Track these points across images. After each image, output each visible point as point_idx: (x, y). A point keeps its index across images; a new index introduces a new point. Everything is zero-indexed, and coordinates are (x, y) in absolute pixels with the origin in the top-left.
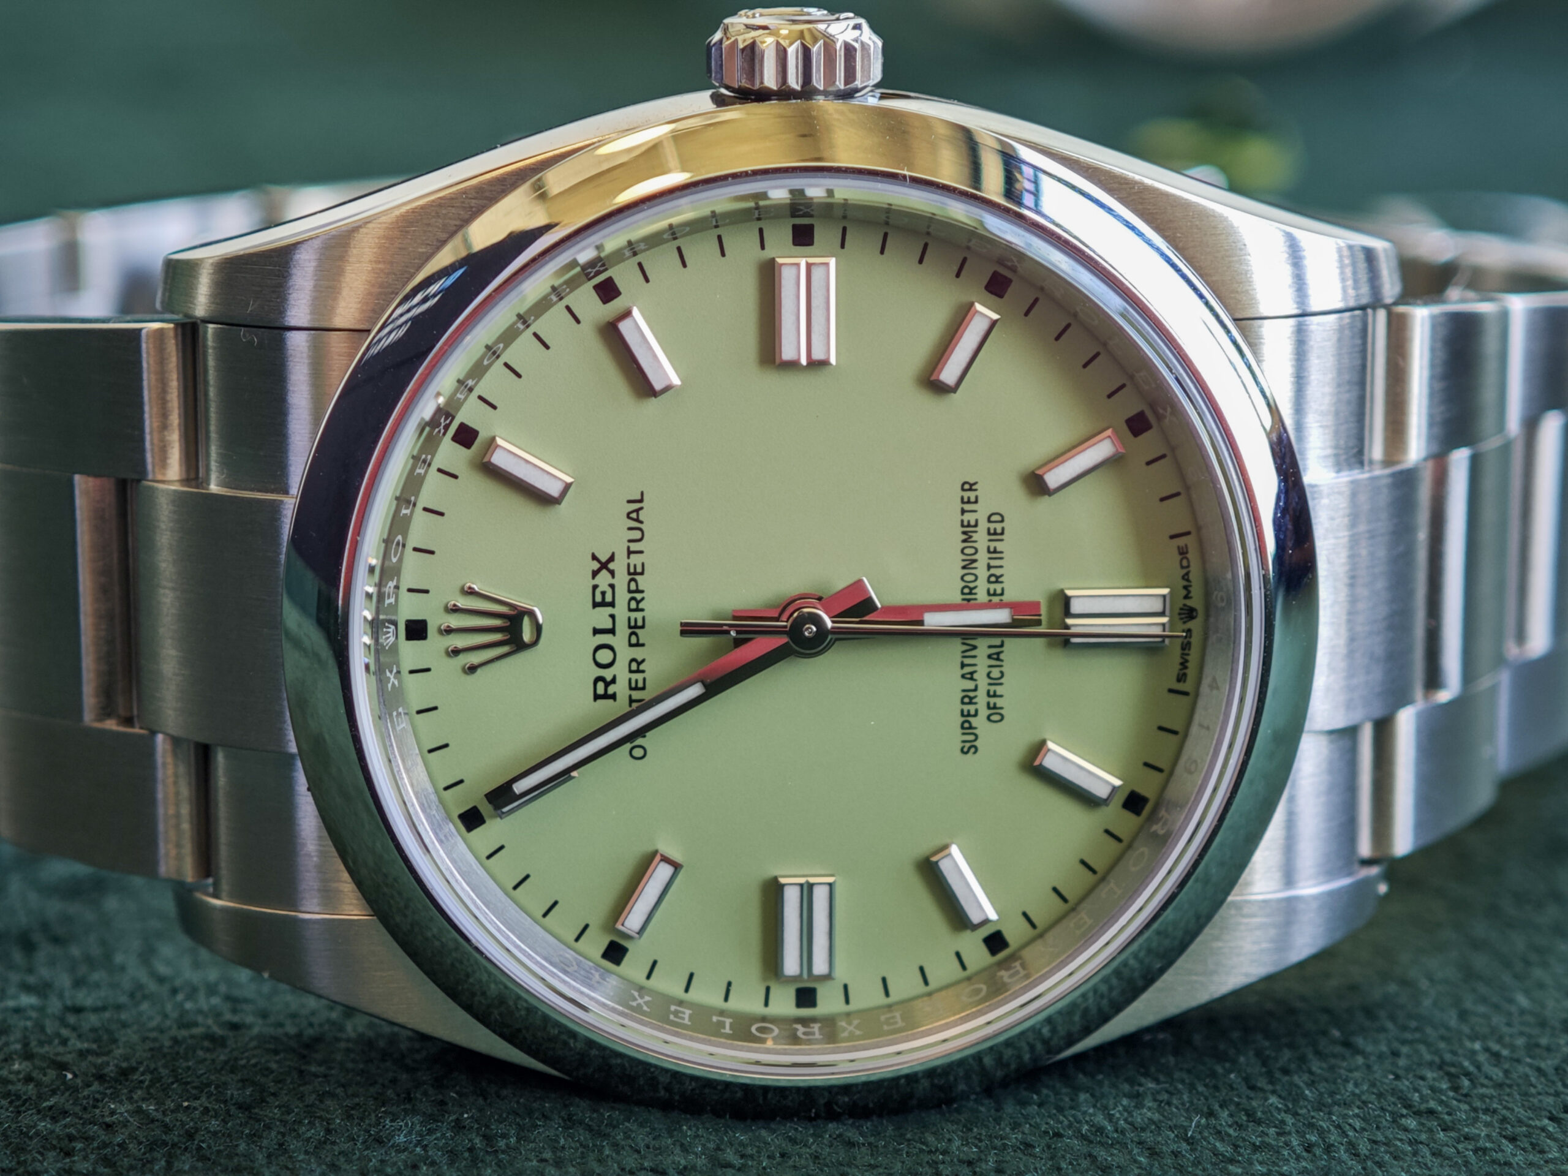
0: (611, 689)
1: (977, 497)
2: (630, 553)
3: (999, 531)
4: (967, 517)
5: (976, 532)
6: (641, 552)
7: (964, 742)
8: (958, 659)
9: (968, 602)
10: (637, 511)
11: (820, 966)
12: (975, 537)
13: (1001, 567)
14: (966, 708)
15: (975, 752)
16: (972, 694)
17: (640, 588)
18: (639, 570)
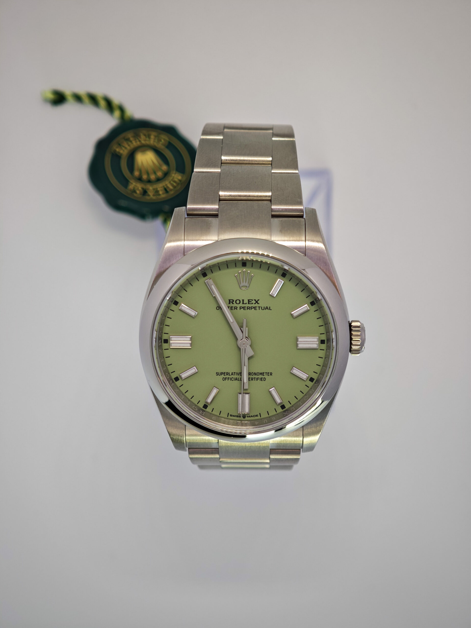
0: (231, 303)
1: (269, 375)
2: (259, 307)
3: (262, 380)
4: (265, 374)
5: (262, 375)
6: (259, 309)
7: (219, 373)
8: (236, 372)
9: (248, 374)
10: (268, 309)
12: (261, 375)
13: (255, 380)
14: (226, 373)
15: (216, 375)
16: (228, 374)
17: (252, 309)
18: (256, 309)
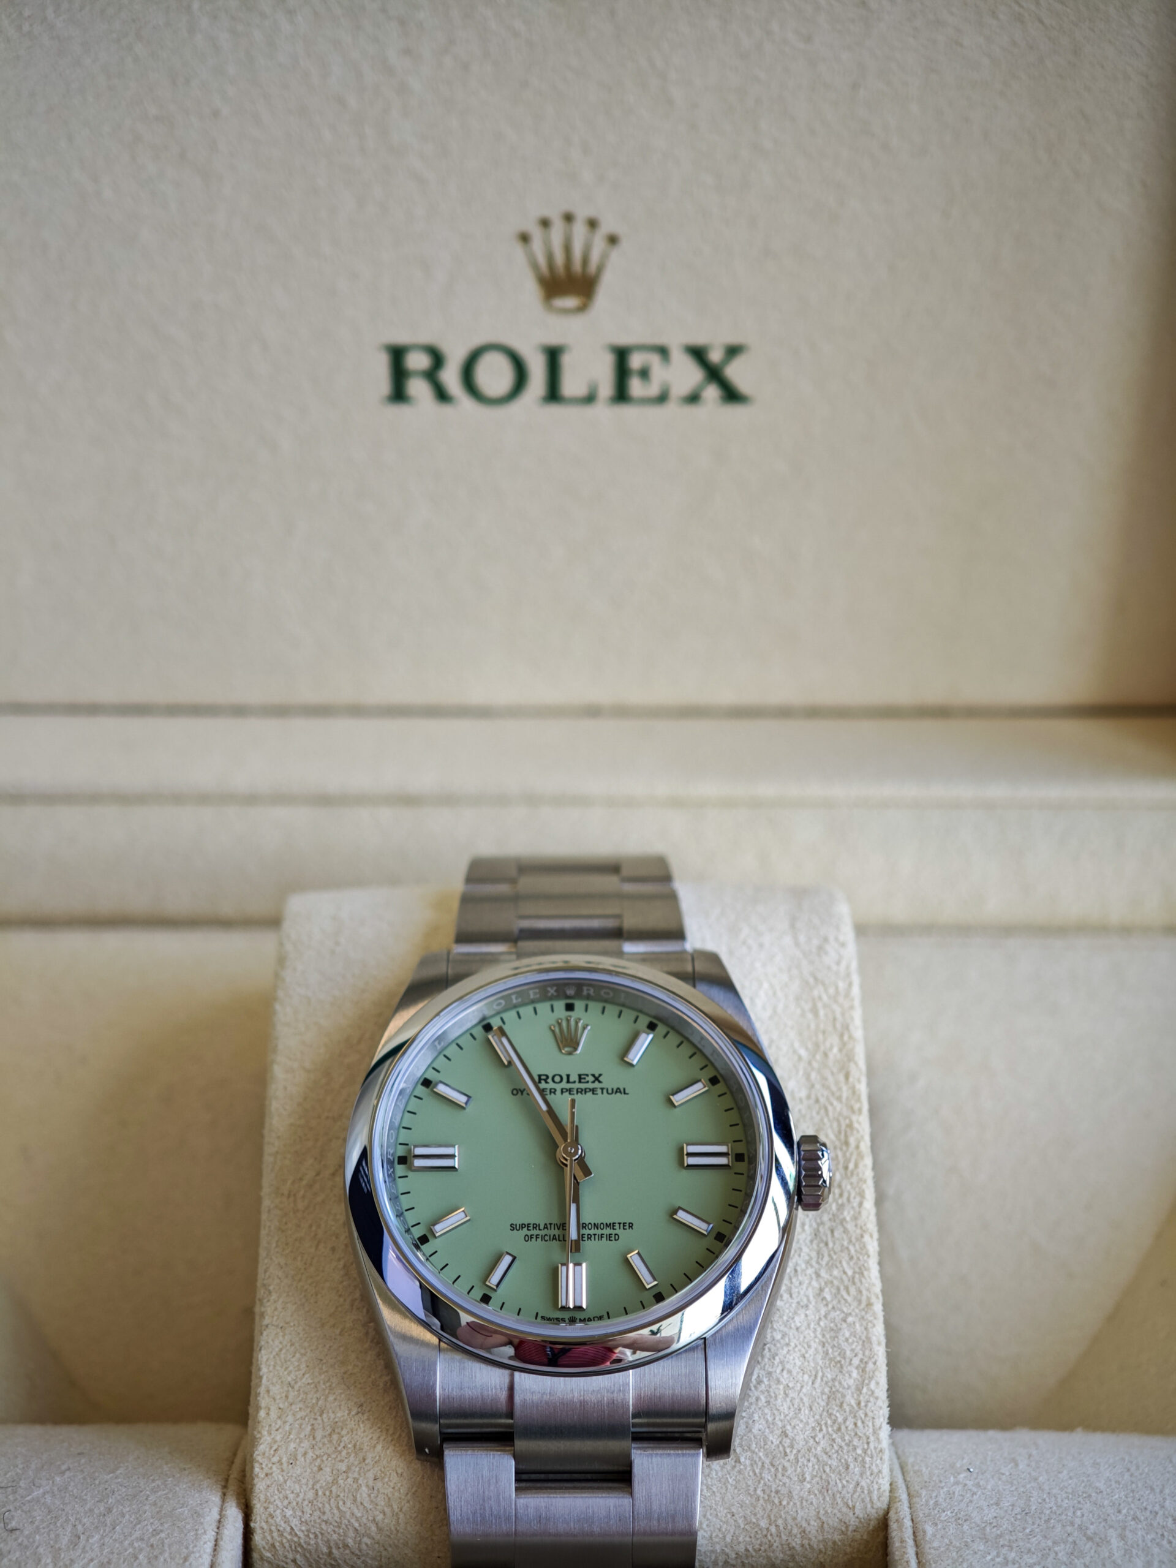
0: (543, 1082)
1: (626, 1229)
2: (602, 1089)
3: (611, 1238)
4: (617, 1225)
5: (611, 1229)
6: (602, 1093)
7: (516, 1225)
8: (553, 1222)
9: (581, 1226)
10: (620, 1092)
11: (418, 1163)
12: (608, 1229)
13: (595, 1240)
14: (532, 1226)
15: (511, 1230)
16: (537, 1228)
17: (587, 1093)
18: (595, 1092)
